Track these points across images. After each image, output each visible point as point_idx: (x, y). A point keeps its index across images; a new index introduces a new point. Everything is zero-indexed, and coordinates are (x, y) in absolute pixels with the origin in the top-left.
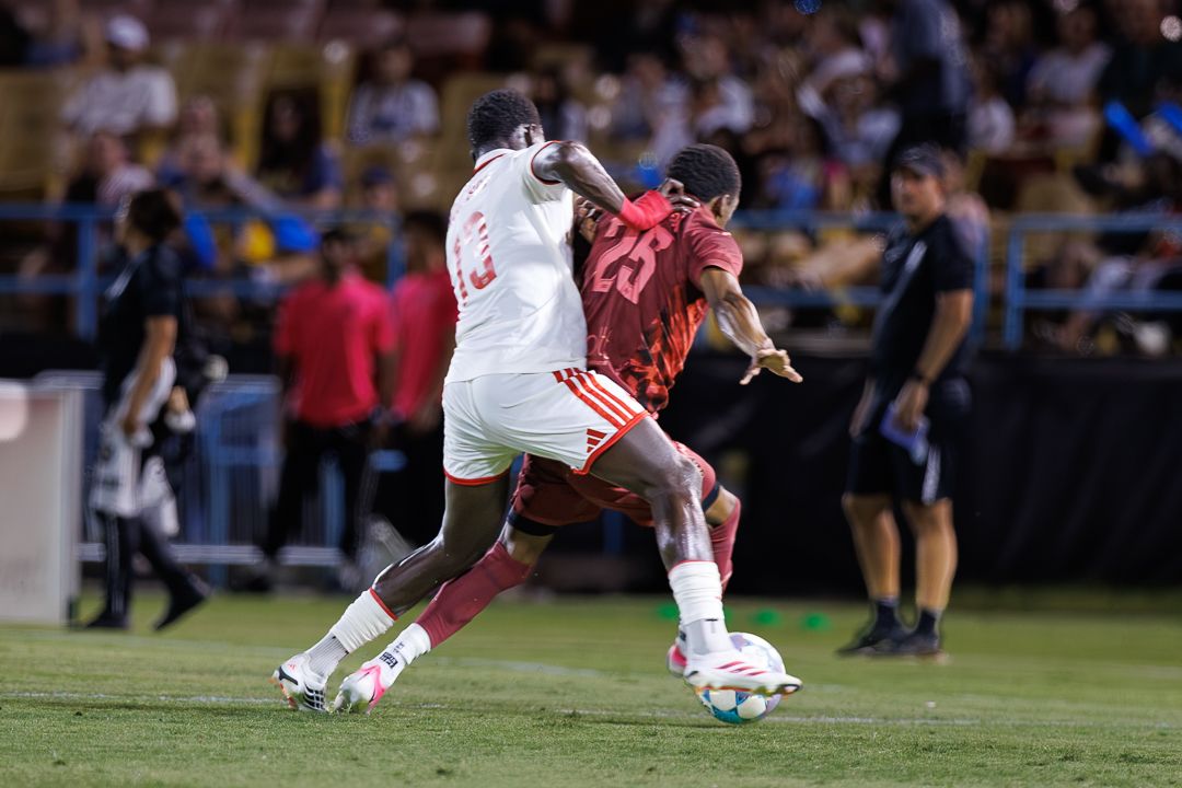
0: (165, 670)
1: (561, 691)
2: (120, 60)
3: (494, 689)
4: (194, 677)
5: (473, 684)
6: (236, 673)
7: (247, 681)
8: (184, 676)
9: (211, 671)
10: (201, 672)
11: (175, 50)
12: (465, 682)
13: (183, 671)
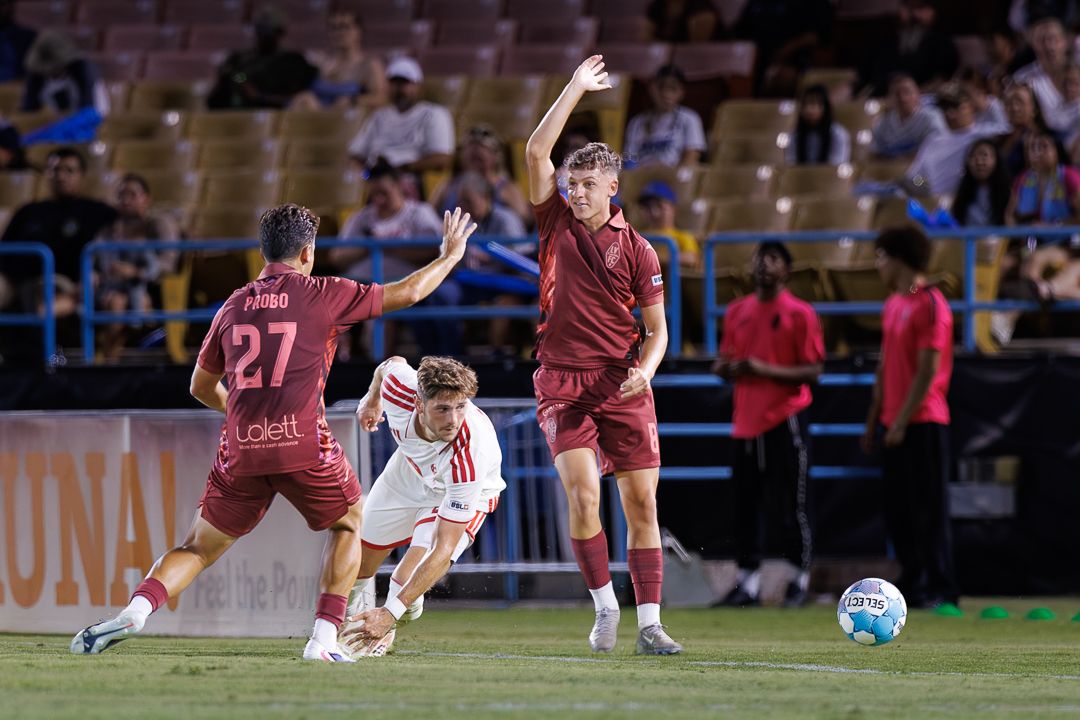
0: (461, 680)
1: (843, 688)
2: (401, 95)
3: (780, 689)
4: (493, 685)
5: (760, 684)
6: (530, 681)
7: (542, 688)
8: (482, 685)
9: (506, 679)
10: (497, 681)
11: (455, 84)
12: (751, 682)
13: (479, 680)
